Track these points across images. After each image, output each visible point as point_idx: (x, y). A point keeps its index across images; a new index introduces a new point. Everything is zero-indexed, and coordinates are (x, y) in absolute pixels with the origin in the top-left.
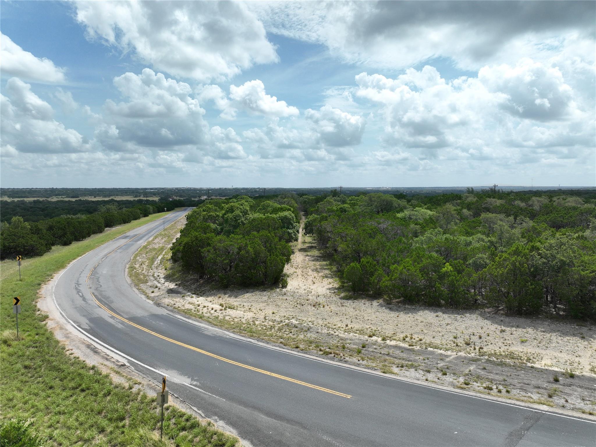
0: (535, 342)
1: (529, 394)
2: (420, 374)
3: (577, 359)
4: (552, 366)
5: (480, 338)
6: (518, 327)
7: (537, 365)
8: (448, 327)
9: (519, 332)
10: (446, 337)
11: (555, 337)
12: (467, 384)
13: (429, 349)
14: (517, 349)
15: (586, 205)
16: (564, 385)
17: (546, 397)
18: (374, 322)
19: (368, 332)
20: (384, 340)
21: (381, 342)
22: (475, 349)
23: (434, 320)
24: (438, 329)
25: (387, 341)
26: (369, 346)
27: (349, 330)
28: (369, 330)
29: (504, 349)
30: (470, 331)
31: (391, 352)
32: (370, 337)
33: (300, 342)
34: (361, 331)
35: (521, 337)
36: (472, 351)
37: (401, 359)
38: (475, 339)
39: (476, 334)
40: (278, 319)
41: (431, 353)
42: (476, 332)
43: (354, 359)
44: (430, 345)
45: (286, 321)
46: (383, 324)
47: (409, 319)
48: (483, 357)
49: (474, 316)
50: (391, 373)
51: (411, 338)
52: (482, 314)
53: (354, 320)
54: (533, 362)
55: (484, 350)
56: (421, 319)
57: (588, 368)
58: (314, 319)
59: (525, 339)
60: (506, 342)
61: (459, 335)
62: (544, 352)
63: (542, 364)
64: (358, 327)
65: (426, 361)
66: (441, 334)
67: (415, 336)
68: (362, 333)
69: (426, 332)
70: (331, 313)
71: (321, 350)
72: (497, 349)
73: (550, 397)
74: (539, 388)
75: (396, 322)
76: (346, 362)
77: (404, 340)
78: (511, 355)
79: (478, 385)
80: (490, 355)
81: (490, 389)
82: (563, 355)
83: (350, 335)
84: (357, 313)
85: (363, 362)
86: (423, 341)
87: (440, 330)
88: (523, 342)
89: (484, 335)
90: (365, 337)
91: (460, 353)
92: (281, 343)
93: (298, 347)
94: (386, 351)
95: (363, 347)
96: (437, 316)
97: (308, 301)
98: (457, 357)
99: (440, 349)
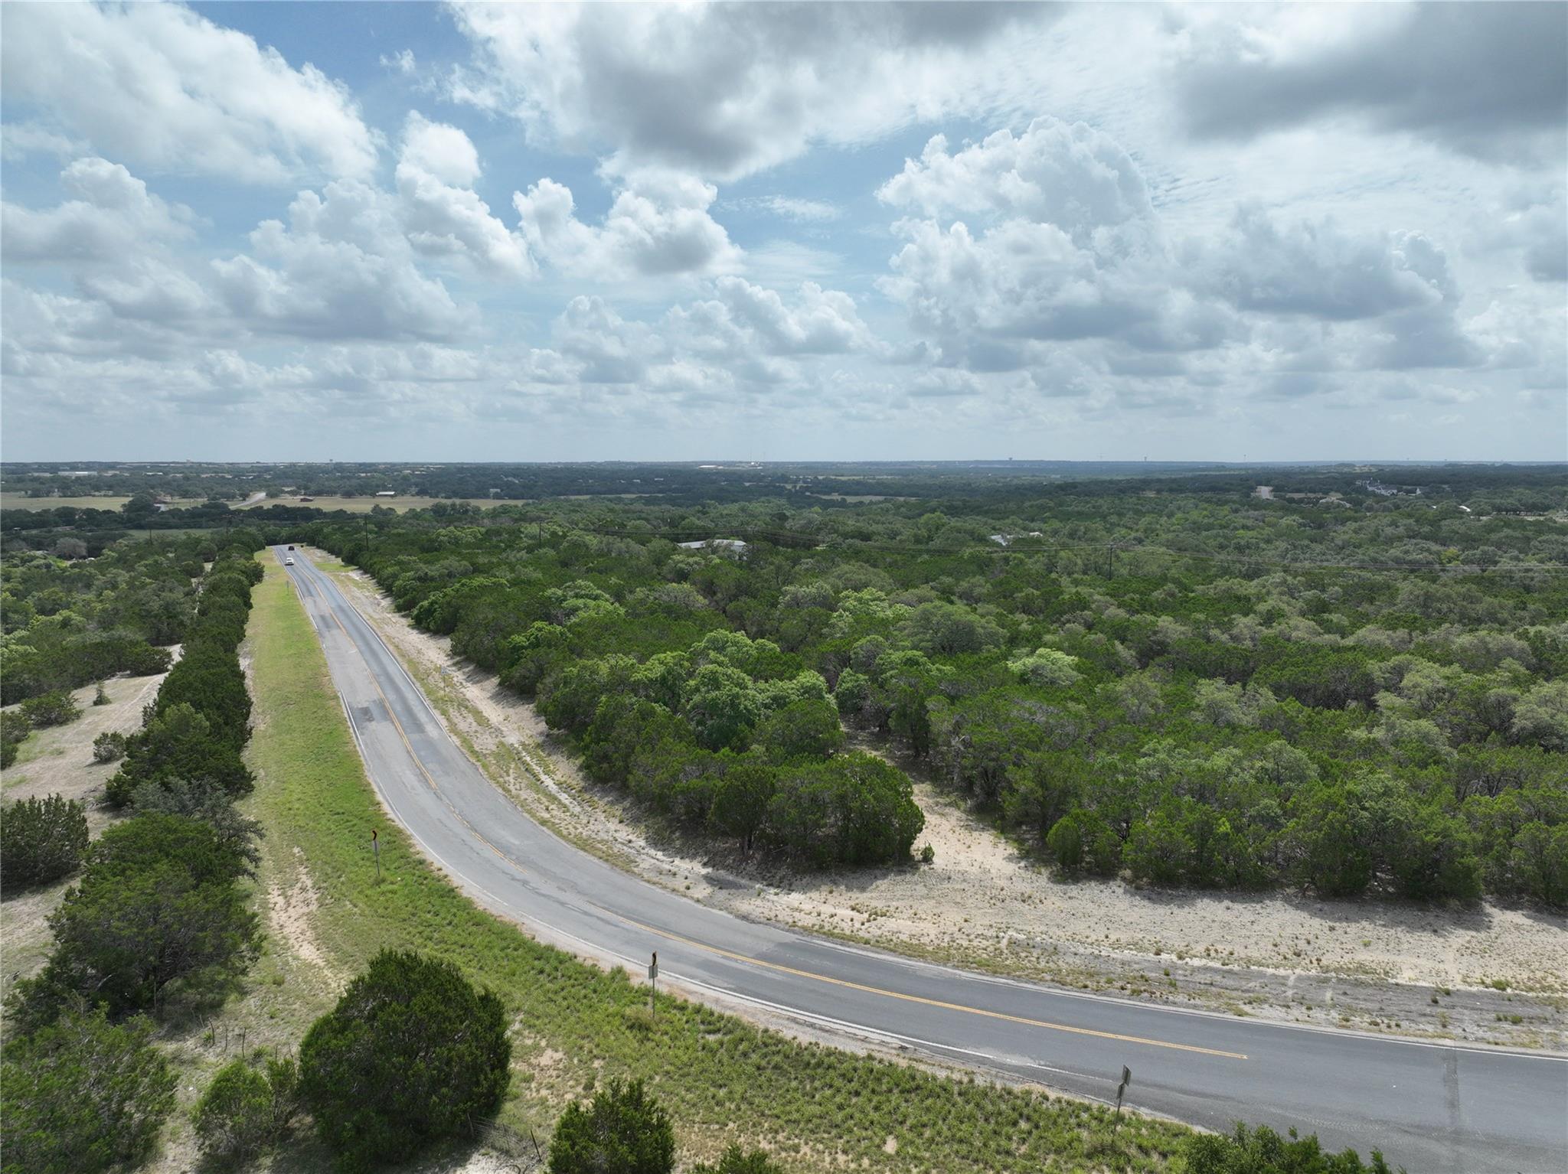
0: (1381, 945)
1: (1421, 1026)
2: (1280, 1012)
3: (1441, 966)
4: (1417, 980)
5: (1309, 943)
6: (1347, 919)
7: (1400, 981)
8: (1255, 927)
9: (1353, 928)
10: (1261, 944)
11: (1400, 932)
12: (1347, 1020)
13: (1252, 967)
14: (1363, 956)
15: (1326, 636)
16: (1446, 1007)
17: (1440, 1027)
18: (1142, 927)
19: (1147, 945)
20: (1180, 958)
21: (1180, 962)
22: (1311, 962)
23: (1228, 916)
24: (1244, 932)
25: (1188, 959)
26: (1171, 971)
27: (1117, 945)
28: (1145, 941)
29: (1347, 958)
30: (1289, 931)
31: (1207, 978)
32: (1157, 954)
33: (1076, 975)
34: (1135, 945)
35: (1359, 937)
36: (1310, 966)
37: (1236, 989)
38: (1302, 945)
39: (1299, 936)
40: (985, 932)
41: (1262, 975)
42: (1297, 933)
43: (1181, 998)
44: (1249, 961)
45: (1002, 934)
46: (1159, 929)
47: (1191, 917)
48: (1328, 975)
49: (1279, 904)
50: (1247, 1014)
51: (1216, 951)
52: (1287, 900)
53: (1109, 925)
54: (1393, 977)
55: (1324, 962)
56: (1207, 915)
57: (1459, 978)
58: (1044, 928)
59: (1366, 940)
60: (1344, 946)
61: (1278, 940)
62: (1398, 959)
63: (1405, 977)
64: (1124, 938)
65: (1267, 989)
66: (1252, 941)
67: (1220, 947)
68: (1141, 949)
69: (1229, 938)
70: (1063, 915)
71: (1123, 988)
72: (1339, 959)
73: (1444, 1026)
74: (1425, 1015)
75: (1176, 924)
76: (1174, 1003)
77: (1209, 955)
78: (1361, 968)
79: (1358, 1019)
80: (1336, 970)
81: (1377, 1024)
82: (1422, 961)
83: (1127, 954)
84: (1103, 910)
85: (1198, 1002)
86: (1236, 955)
87: (1248, 934)
88: (1366, 945)
89: (1311, 937)
90: (1151, 956)
91: (1298, 971)
92: (1053, 980)
93: (1086, 987)
94: (1200, 977)
95: (1167, 975)
96: (1228, 908)
97: (1004, 892)
98: (1300, 979)
99: (1268, 967)
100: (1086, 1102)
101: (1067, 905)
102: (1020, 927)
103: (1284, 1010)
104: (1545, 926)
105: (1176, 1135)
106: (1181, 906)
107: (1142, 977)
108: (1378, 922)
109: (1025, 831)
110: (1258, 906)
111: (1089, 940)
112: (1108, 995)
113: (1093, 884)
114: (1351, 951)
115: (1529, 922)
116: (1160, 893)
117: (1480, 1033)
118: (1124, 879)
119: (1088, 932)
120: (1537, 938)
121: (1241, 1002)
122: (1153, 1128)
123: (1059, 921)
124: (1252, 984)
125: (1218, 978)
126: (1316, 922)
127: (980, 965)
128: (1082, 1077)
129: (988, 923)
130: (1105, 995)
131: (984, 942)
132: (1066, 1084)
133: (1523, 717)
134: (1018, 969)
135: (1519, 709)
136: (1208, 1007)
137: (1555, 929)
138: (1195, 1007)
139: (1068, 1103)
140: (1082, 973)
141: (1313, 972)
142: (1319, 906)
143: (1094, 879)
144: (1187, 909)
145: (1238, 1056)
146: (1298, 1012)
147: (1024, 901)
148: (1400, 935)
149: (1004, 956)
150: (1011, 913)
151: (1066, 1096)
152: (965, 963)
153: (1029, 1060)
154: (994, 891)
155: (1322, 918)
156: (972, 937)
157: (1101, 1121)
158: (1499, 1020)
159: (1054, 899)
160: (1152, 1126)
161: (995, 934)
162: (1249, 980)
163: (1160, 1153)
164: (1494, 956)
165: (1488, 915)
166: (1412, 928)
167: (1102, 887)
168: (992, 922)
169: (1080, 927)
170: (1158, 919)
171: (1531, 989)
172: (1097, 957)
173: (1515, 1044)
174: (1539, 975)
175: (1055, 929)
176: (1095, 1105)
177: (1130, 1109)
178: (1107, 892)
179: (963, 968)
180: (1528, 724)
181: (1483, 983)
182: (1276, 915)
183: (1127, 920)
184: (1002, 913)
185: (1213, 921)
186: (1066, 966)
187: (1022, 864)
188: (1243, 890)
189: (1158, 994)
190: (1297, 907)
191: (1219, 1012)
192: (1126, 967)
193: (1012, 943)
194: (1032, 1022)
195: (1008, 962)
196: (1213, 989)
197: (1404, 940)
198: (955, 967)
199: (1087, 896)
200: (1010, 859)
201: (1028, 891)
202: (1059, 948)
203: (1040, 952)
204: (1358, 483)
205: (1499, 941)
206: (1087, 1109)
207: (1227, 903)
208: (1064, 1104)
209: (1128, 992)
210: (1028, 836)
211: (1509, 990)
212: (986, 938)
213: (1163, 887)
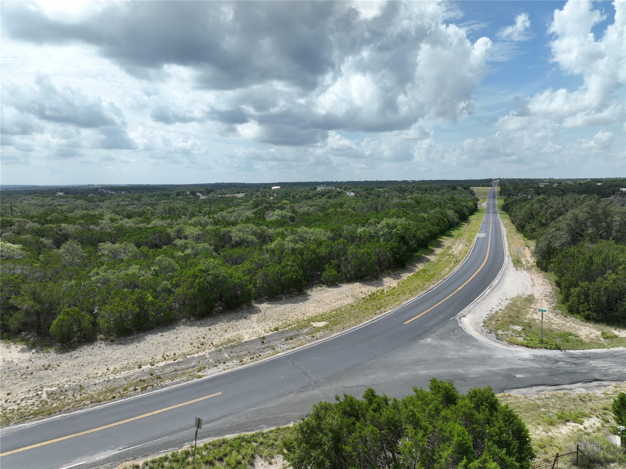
0: (231, 329)
3: (255, 329)
4: (251, 337)
5: (204, 338)
6: (213, 324)
7: (246, 340)
8: (178, 339)
9: (217, 327)
10: (185, 346)
11: (233, 323)
12: (242, 361)
13: (187, 357)
14: (227, 336)
16: (268, 343)
17: (272, 350)
18: (125, 358)
19: (132, 366)
20: (152, 365)
21: (153, 367)
22: (209, 345)
23: (164, 339)
24: (175, 343)
25: (156, 365)
26: (153, 372)
27: (115, 372)
28: (130, 364)
29: (222, 339)
30: (193, 337)
31: (172, 368)
32: (140, 367)
33: (104, 394)
34: (126, 368)
35: (222, 329)
36: (210, 347)
37: (188, 368)
38: (202, 340)
39: (199, 337)
40: (27, 395)
41: (194, 358)
42: (197, 336)
43: (167, 382)
44: (185, 355)
45: (40, 393)
46: (134, 356)
47: (147, 345)
48: (219, 348)
49: (182, 327)
50: (203, 376)
51: (167, 356)
52: (185, 324)
53: (106, 363)
54: (243, 340)
55: (214, 344)
56: (154, 341)
57: (263, 332)
58: (66, 379)
59: (225, 329)
60: (218, 334)
61: (191, 341)
62: (240, 332)
63: (246, 338)
64: (118, 366)
65: (201, 363)
66: (181, 345)
67: (168, 354)
68: (130, 369)
69: (170, 348)
70: (76, 368)
71: (135, 390)
72: (219, 340)
73: (274, 349)
74: (264, 348)
75: (141, 351)
76: (166, 386)
77: (165, 359)
78: (229, 341)
79: (245, 359)
80: (221, 345)
81: (253, 358)
82: (248, 330)
83: (124, 374)
84: (99, 358)
85: (176, 380)
86: (177, 354)
87: (177, 343)
88: (226, 331)
89: (204, 336)
90: (137, 370)
91: (207, 351)
92: (92, 402)
93: (114, 397)
94: (168, 370)
95: (152, 375)
96: (162, 336)
97: (30, 369)
98: (210, 354)
99: (194, 354)
100: (163, 455)
101: (75, 362)
102: (51, 384)
103: (216, 368)
104: (275, 305)
105: (220, 446)
106: (139, 342)
107: (141, 380)
108: (225, 321)
109: (26, 335)
110: (175, 331)
111: (99, 375)
112: (130, 396)
113: (85, 347)
114: (221, 336)
115: (270, 305)
116: (125, 340)
117: (286, 347)
118: (102, 339)
119: (95, 371)
120: (275, 310)
121: (195, 372)
122: (207, 449)
123: (75, 372)
124: (193, 364)
125: (177, 367)
126: (202, 329)
127: (36, 414)
128: (151, 443)
129: (27, 390)
130: (128, 397)
131: (29, 401)
132: (144, 453)
133: (235, 237)
134: (64, 406)
135: (233, 234)
136: (183, 380)
137: (278, 305)
138: (177, 383)
139: (154, 462)
140: (106, 392)
141: (213, 349)
142: (199, 323)
143: (85, 345)
144: (143, 342)
145: (217, 394)
146: (221, 366)
147: (46, 369)
148: (235, 323)
149: (49, 403)
150: (41, 379)
151: (149, 459)
152: (23, 417)
153: (111, 451)
154: (22, 371)
155: (203, 327)
156: (18, 402)
157: (178, 461)
158: (286, 340)
159: (65, 362)
160: (206, 447)
161: (34, 394)
162: (191, 362)
163: (218, 460)
164: (268, 320)
165: (257, 307)
166: (237, 319)
167: (92, 347)
168: (29, 388)
169: (90, 370)
170: (131, 352)
171: (285, 327)
172: (108, 381)
173: (298, 346)
174: (284, 321)
175: (75, 377)
176: (169, 454)
177: (189, 446)
178: (96, 348)
179: (24, 422)
180: (237, 239)
181: (271, 330)
182: (184, 332)
183: (115, 358)
184: (33, 380)
185: (159, 343)
186: (94, 393)
187: (34, 351)
188: (163, 326)
189: (155, 385)
190: (191, 326)
191: (190, 380)
192: (128, 380)
193: (49, 394)
194: (97, 429)
195: (55, 405)
196: (178, 372)
197: (237, 325)
198: (16, 423)
199: (85, 354)
200: (23, 351)
201: (47, 363)
202: (82, 385)
203: (72, 392)
204: (100, 190)
205: (266, 314)
206: (166, 459)
207: (160, 334)
208: (151, 464)
209: (139, 390)
210: (29, 337)
211: (280, 330)
212: (29, 399)
213: (124, 337)
